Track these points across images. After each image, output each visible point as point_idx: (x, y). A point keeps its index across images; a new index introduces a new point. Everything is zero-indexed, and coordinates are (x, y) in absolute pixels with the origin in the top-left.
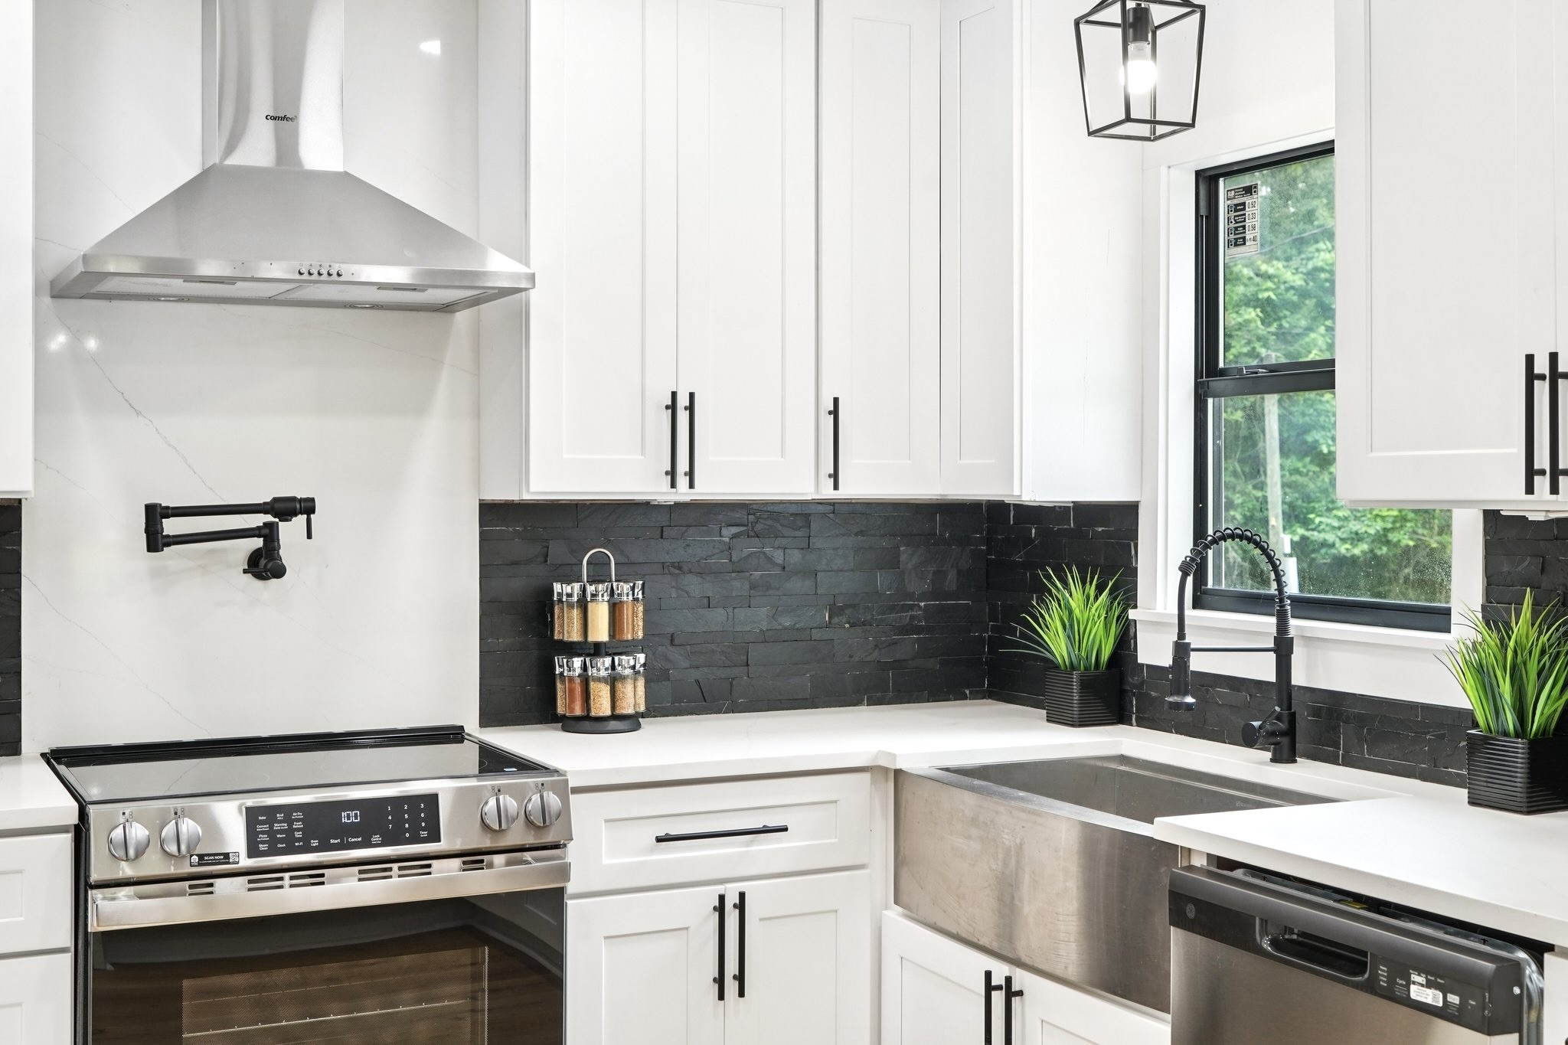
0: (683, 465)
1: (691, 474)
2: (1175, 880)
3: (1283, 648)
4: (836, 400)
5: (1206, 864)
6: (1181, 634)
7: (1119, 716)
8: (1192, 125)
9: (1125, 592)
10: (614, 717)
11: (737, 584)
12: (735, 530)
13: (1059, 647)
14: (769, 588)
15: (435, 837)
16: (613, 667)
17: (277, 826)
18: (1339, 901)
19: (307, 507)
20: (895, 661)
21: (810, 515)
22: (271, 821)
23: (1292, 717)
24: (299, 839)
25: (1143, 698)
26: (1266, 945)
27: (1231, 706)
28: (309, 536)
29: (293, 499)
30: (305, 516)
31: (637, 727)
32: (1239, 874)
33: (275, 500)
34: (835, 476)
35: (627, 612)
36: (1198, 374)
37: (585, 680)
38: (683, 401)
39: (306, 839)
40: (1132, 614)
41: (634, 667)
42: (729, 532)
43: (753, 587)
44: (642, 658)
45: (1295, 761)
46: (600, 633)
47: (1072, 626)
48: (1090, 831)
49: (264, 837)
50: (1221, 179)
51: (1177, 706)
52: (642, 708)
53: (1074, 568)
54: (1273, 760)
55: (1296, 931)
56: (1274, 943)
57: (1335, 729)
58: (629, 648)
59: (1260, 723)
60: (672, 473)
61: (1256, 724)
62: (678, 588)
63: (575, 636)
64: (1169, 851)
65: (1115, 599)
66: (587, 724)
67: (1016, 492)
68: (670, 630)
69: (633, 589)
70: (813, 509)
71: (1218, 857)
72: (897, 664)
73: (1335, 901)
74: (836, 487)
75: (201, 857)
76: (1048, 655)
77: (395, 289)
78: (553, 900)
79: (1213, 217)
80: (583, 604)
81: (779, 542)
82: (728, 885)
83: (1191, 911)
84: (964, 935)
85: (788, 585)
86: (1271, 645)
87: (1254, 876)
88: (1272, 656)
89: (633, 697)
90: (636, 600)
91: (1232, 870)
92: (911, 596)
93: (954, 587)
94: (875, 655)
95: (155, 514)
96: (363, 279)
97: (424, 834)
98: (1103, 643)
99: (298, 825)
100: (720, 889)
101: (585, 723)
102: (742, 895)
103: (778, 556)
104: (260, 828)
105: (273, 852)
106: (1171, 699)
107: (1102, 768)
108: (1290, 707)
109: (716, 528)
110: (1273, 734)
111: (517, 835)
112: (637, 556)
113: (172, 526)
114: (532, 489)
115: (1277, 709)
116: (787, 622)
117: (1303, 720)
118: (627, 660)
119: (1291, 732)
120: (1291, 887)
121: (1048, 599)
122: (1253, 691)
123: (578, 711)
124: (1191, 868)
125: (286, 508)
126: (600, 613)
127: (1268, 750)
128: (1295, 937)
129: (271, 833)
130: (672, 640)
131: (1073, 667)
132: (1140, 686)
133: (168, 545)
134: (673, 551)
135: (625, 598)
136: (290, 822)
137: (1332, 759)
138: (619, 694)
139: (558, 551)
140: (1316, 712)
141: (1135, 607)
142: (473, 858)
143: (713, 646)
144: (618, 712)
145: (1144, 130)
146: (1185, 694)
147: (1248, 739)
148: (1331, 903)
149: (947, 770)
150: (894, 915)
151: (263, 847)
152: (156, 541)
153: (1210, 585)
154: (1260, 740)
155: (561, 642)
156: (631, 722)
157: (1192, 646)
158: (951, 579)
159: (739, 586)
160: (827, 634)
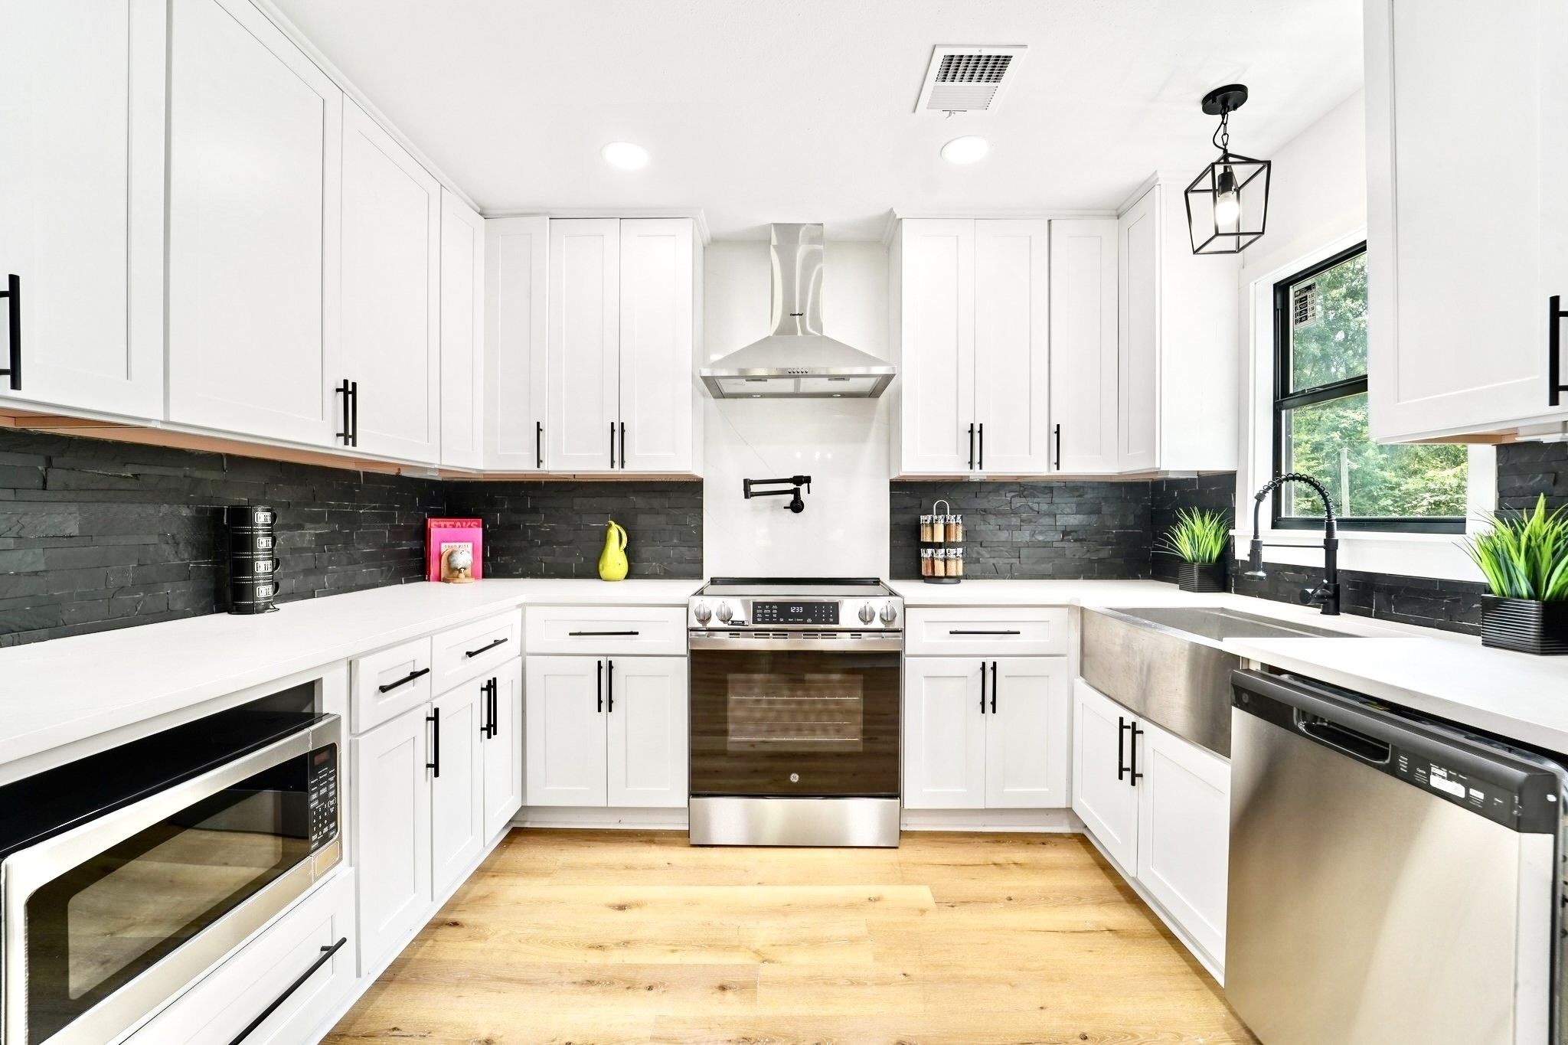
0: (977, 459)
1: (980, 463)
2: (1235, 677)
3: (1330, 547)
4: (1058, 426)
5: (1260, 669)
6: (1256, 535)
7: (1224, 588)
8: (1263, 233)
9: (1228, 520)
10: (946, 577)
11: (1014, 519)
12: (1013, 494)
13: (1186, 549)
14: (1031, 522)
15: (837, 622)
16: (946, 554)
17: (765, 611)
18: (1364, 703)
19: (808, 480)
20: (1099, 559)
21: (1053, 487)
22: (763, 608)
23: (1337, 589)
24: (775, 618)
25: (1239, 579)
26: (1301, 726)
27: (1295, 583)
28: (809, 493)
29: (802, 477)
30: (807, 484)
31: (959, 582)
32: (1285, 677)
33: (794, 477)
34: (1058, 464)
35: (953, 529)
36: (1275, 397)
37: (933, 559)
38: (977, 428)
39: (778, 618)
40: (1231, 532)
41: (956, 554)
42: (1009, 495)
43: (1022, 521)
44: (960, 550)
45: (1339, 614)
46: (939, 538)
47: (1194, 539)
48: (1196, 648)
49: (759, 615)
50: (1291, 287)
51: (1253, 577)
52: (961, 573)
53: (1196, 508)
54: (1321, 613)
55: (1326, 721)
56: (1307, 727)
57: (1370, 596)
58: (955, 545)
59: (1313, 590)
60: (971, 463)
61: (1310, 591)
62: (984, 520)
63: (928, 539)
64: (1234, 660)
65: (1221, 525)
66: (933, 580)
67: (1157, 466)
68: (980, 540)
69: (956, 518)
70: (1055, 485)
71: (1270, 666)
72: (1100, 561)
73: (1361, 702)
74: (1058, 469)
75: (733, 622)
76: (1180, 555)
77: (836, 379)
78: (896, 656)
79: (1285, 309)
80: (932, 525)
81: (1036, 500)
82: (988, 658)
83: (1245, 698)
84: (1111, 695)
85: (1041, 520)
86: (1322, 544)
87: (1296, 680)
88: (1323, 551)
89: (956, 568)
90: (957, 524)
91: (1279, 674)
92: (1109, 528)
93: (1132, 523)
94: (1088, 555)
95: (747, 483)
96: (817, 373)
97: (831, 620)
98: (1213, 548)
99: (775, 611)
100: (984, 659)
101: (933, 579)
102: (995, 663)
103: (1036, 507)
104: (758, 611)
105: (763, 622)
106: (1249, 573)
107: (1209, 614)
108: (1335, 581)
109: (1004, 493)
110: (1321, 597)
111: (877, 624)
112: (963, 505)
113: (754, 488)
114: (903, 470)
115: (1325, 581)
116: (1040, 538)
117: (1346, 589)
118: (953, 551)
119: (1336, 596)
120: (1325, 690)
121: (1180, 524)
122: (1310, 574)
123: (930, 574)
124: (1248, 671)
125: (799, 480)
126: (939, 529)
127: (1318, 607)
128: (1326, 724)
129: (763, 614)
130: (981, 545)
131: (1194, 561)
132: (1237, 572)
133: (752, 496)
134: (982, 503)
135: (951, 522)
136: (771, 610)
137: (1368, 614)
138: (948, 567)
139: (925, 502)
140: (1355, 585)
141: (1234, 528)
142: (855, 632)
143: (1002, 548)
144: (948, 574)
145: (1230, 243)
146: (1258, 570)
147: (1304, 600)
148: (1357, 704)
149: (1111, 609)
150: (1080, 682)
151: (759, 620)
152: (748, 494)
153: (1283, 515)
154: (1312, 600)
155: (923, 542)
156: (957, 579)
157: (1263, 543)
158: (1131, 520)
159: (1015, 521)
160: (1061, 545)
